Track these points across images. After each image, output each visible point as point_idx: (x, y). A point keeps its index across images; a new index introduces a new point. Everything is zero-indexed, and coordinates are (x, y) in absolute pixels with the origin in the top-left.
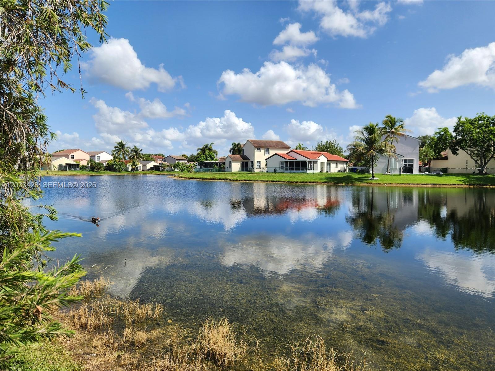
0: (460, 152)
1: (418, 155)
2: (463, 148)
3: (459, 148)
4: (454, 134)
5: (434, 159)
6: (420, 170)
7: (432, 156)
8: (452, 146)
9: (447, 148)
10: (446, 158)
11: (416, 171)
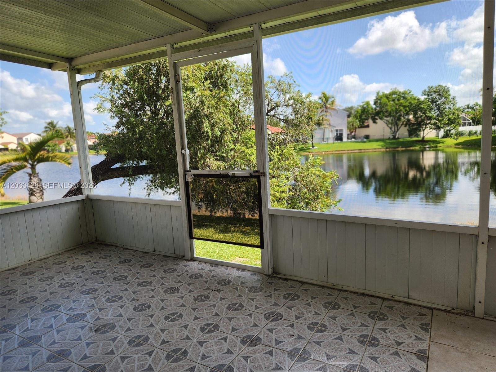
0: (379, 121)
1: (346, 125)
2: (381, 119)
3: (378, 118)
4: (374, 106)
5: (359, 127)
6: (348, 138)
7: (357, 125)
8: (372, 117)
9: (369, 118)
10: (368, 126)
11: (345, 139)
